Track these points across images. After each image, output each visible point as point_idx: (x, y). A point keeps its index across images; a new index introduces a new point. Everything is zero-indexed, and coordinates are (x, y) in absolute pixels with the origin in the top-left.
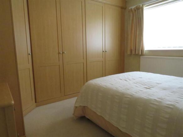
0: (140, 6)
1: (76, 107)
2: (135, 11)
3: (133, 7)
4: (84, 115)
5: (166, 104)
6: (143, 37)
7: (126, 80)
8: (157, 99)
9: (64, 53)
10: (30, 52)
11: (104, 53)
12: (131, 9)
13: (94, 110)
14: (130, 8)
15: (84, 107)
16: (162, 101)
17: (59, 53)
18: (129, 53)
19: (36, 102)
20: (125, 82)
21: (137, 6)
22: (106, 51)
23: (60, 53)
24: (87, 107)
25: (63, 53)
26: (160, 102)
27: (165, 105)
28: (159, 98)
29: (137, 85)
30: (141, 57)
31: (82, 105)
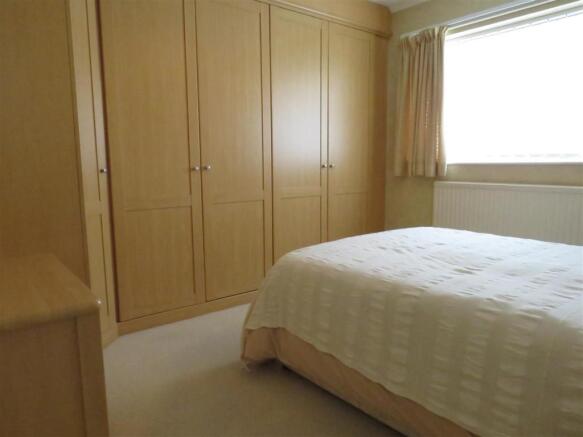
0: (434, 30)
1: (250, 332)
2: (418, 44)
3: (413, 34)
4: (274, 356)
5: (521, 310)
6: (440, 124)
7: (398, 251)
8: (495, 299)
9: (206, 168)
10: (103, 164)
11: (324, 171)
12: (407, 39)
13: (307, 338)
14: (403, 36)
15: (275, 330)
16: (510, 302)
17: (191, 170)
18: (398, 171)
19: (118, 320)
20: (397, 254)
21: (424, 32)
22: (331, 166)
23: (194, 169)
24: (284, 329)
25: (203, 169)
26: (505, 306)
27: (519, 313)
28: (500, 296)
29: (433, 264)
30: (437, 183)
31: (267, 325)
